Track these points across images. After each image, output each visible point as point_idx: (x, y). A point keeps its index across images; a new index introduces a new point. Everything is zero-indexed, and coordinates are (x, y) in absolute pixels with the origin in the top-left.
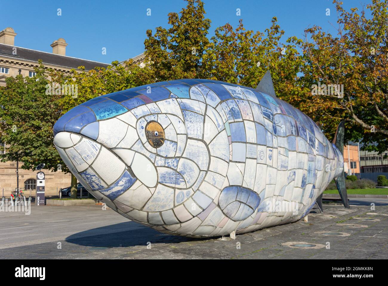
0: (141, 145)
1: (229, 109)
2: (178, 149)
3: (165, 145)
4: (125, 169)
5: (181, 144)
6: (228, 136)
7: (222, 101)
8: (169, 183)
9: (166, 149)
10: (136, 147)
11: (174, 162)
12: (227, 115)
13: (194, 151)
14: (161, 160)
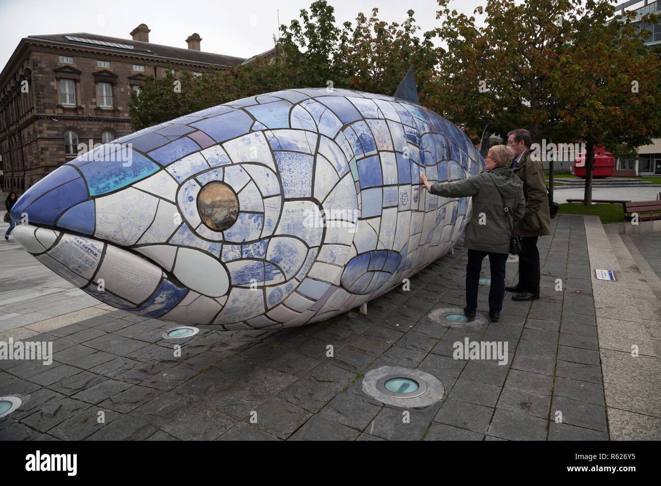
1: (356, 138)
2: (266, 223)
3: (240, 222)
4: (162, 278)
5: (271, 215)
7: (345, 126)
9: (241, 228)
10: (177, 239)
11: (258, 247)
12: (354, 147)
13: (296, 220)
14: (232, 250)
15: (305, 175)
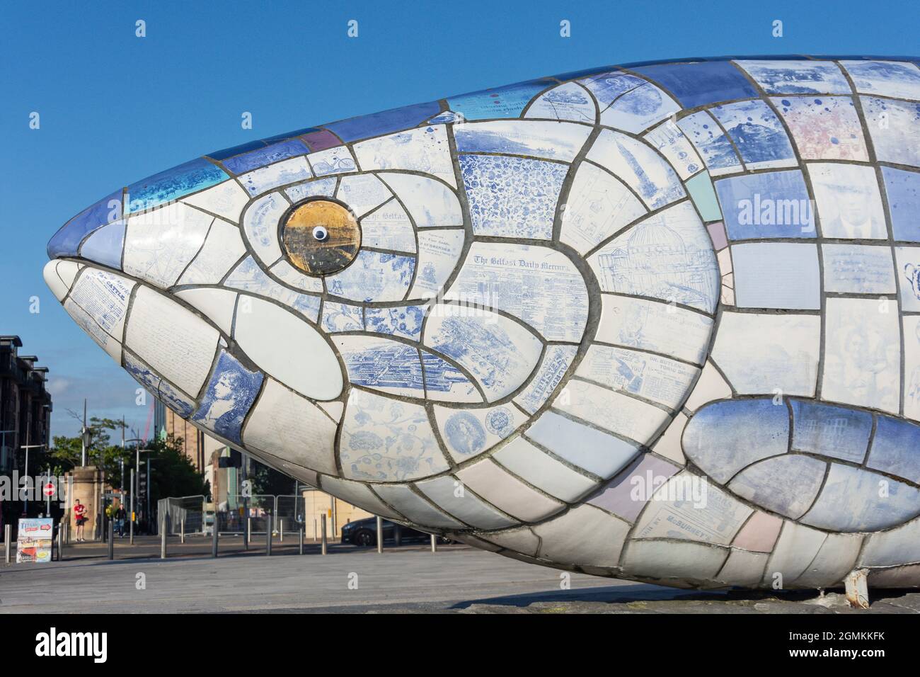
0: (257, 269)
1: (718, 132)
3: (362, 266)
4: (219, 346)
5: (435, 260)
6: (705, 224)
7: (688, 108)
8: (395, 385)
9: (363, 276)
11: (403, 317)
12: (706, 151)
13: (505, 280)
14: (344, 313)
15: (537, 198)
